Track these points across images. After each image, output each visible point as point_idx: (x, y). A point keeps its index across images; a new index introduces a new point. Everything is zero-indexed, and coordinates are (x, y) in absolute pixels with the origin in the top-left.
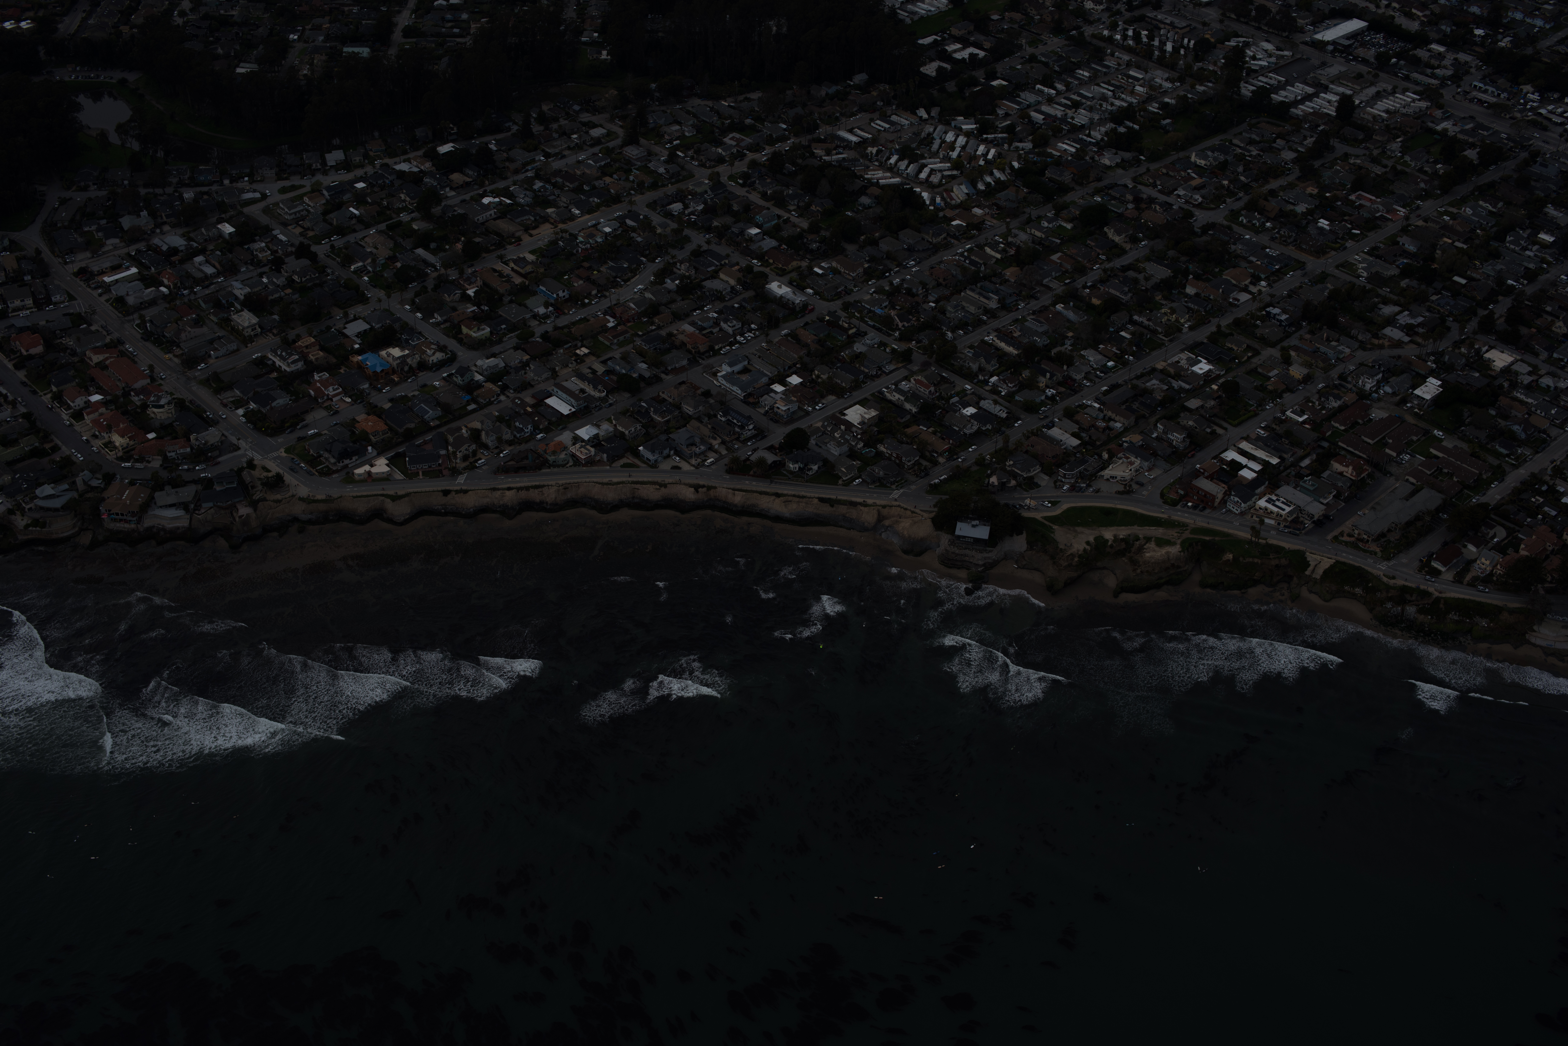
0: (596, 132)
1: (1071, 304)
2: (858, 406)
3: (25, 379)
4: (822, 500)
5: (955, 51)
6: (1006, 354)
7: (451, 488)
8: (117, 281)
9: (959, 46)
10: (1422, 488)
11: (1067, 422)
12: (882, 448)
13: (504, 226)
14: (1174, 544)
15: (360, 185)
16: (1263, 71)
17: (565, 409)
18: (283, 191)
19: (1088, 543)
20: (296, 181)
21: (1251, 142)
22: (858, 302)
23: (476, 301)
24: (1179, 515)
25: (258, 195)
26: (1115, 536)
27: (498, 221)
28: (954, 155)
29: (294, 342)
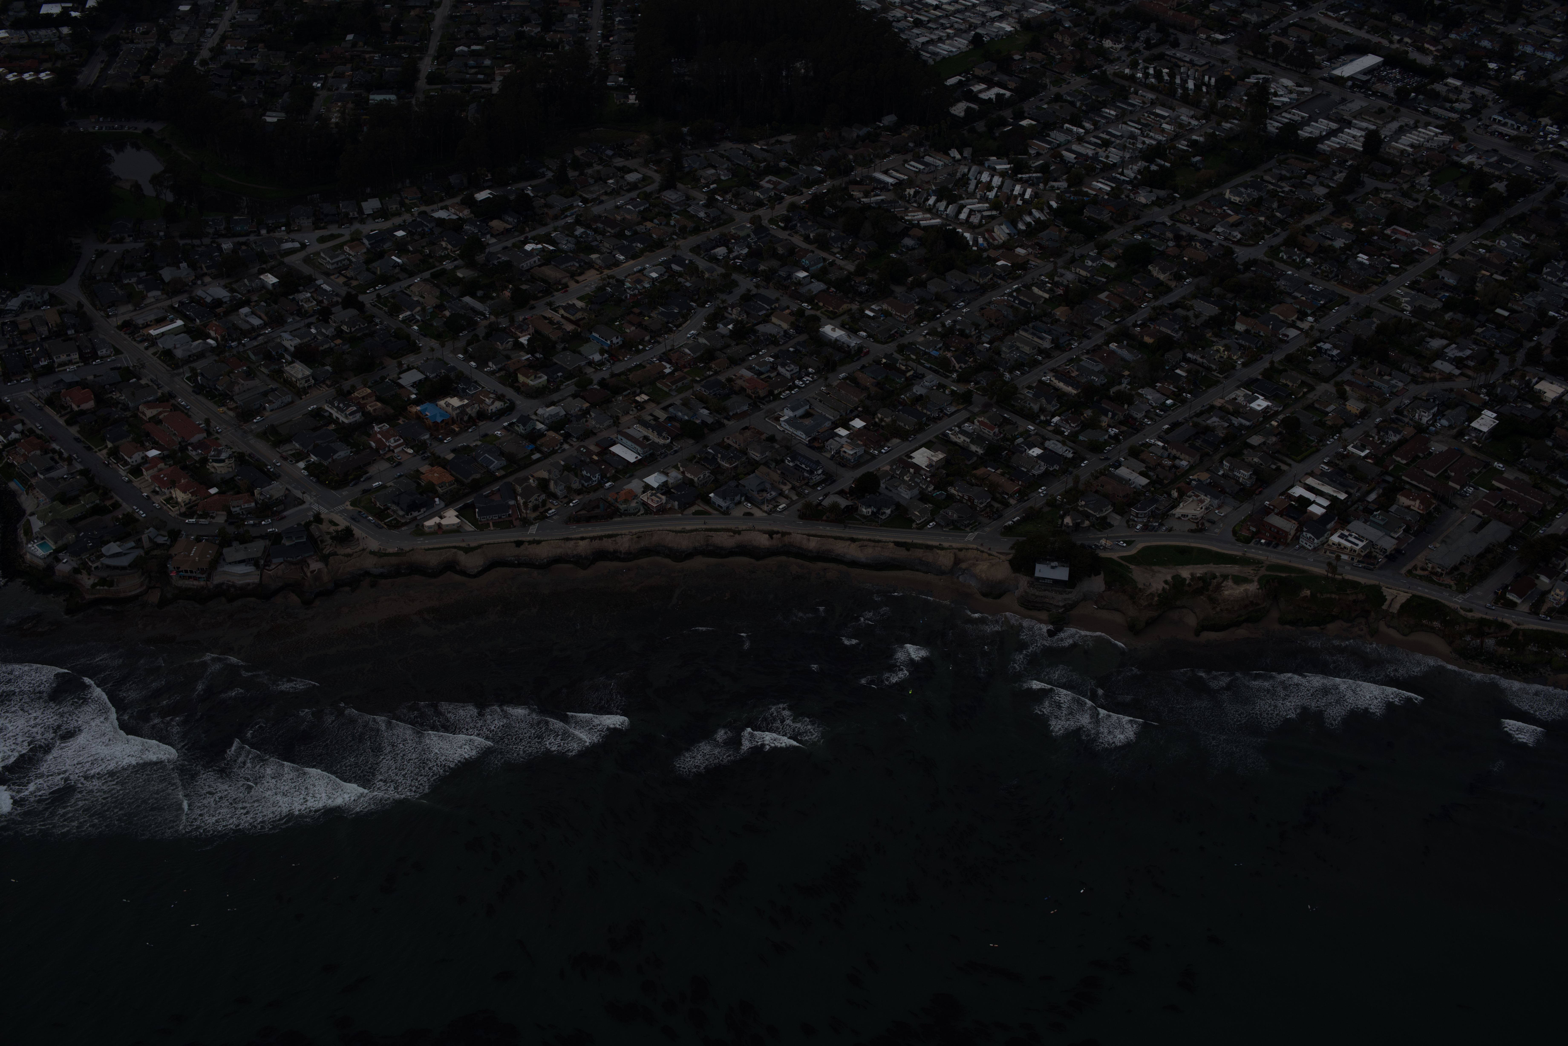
0: (632, 177)
1: (1125, 342)
2: (923, 449)
3: (78, 435)
4: (897, 544)
5: (981, 91)
6: (1065, 394)
7: (524, 539)
8: (163, 334)
9: (983, 86)
10: (1490, 521)
11: (1133, 461)
12: (953, 491)
13: (550, 272)
14: (1251, 581)
15: (400, 233)
16: (1285, 107)
17: (631, 457)
18: (322, 240)
19: (1166, 582)
20: (333, 230)
21: (1282, 178)
22: (912, 344)
23: (531, 348)
24: (1253, 552)
25: (297, 245)
26: (1192, 575)
27: (543, 268)
28: (991, 195)
29: (349, 393)
